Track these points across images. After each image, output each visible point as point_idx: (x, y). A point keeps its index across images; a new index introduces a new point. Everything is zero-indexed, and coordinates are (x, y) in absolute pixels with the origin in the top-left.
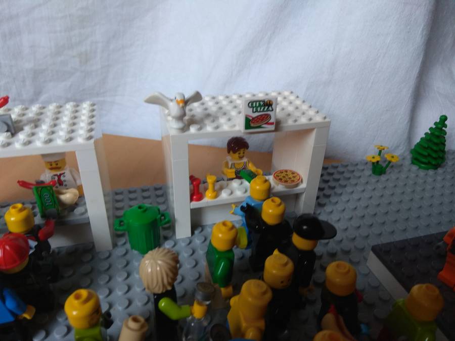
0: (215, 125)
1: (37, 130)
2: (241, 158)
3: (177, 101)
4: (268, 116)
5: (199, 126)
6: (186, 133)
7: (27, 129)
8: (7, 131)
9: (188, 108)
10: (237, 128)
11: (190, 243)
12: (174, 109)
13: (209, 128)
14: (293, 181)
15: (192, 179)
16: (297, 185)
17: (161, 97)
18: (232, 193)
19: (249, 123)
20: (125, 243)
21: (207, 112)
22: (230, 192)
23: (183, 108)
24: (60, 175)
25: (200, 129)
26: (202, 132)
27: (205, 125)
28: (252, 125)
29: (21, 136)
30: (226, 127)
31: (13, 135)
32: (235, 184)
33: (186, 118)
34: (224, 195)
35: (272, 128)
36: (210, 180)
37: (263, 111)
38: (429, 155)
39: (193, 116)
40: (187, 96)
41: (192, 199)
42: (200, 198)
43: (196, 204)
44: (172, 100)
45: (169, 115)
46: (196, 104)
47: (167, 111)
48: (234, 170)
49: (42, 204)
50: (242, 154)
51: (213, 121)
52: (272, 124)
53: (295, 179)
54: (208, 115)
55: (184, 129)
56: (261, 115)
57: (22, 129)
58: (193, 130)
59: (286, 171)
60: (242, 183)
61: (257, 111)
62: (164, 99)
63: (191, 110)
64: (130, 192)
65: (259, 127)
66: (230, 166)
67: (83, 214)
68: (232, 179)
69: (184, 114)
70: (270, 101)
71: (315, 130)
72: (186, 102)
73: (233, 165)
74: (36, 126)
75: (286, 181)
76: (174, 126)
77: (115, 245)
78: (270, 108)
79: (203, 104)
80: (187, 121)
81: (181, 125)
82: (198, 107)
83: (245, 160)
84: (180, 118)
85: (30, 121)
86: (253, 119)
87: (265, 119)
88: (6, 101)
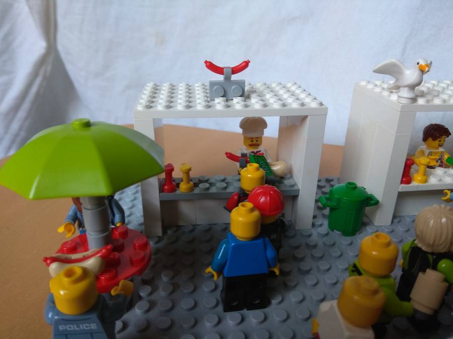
2: (440, 146)
3: (421, 66)
5: (426, 99)
6: (415, 104)
8: (241, 96)
11: (393, 230)
12: (412, 76)
13: (437, 102)
17: (400, 64)
18: (441, 180)
22: (438, 178)
24: (257, 152)
26: (430, 104)
31: (245, 100)
36: (425, 161)
41: (401, 182)
42: (410, 181)
43: (405, 188)
50: (442, 143)
58: (421, 101)
67: (292, 186)
83: (442, 150)
88: (246, 65)
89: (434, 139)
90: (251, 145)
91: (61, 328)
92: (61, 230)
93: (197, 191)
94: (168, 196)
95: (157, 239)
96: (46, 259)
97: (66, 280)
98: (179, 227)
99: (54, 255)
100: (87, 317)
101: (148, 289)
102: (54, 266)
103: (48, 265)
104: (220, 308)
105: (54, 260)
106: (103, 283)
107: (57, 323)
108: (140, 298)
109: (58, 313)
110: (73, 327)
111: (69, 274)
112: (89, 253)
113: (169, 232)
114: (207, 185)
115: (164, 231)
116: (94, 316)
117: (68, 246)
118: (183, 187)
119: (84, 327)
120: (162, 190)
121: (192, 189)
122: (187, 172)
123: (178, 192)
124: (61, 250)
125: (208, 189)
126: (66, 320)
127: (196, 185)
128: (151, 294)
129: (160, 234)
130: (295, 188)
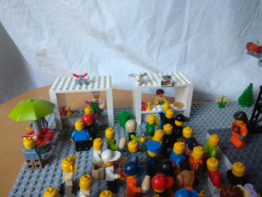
0: (151, 84)
1: (94, 84)
2: (161, 97)
3: (139, 76)
4: (169, 81)
5: (145, 84)
6: (141, 86)
7: (91, 83)
8: (86, 84)
9: (142, 78)
10: (159, 85)
11: (141, 126)
12: (138, 78)
13: (149, 85)
14: (180, 106)
15: (142, 103)
16: (182, 108)
17: (134, 74)
18: (157, 109)
19: (163, 83)
20: (118, 125)
21: (149, 79)
22: (156, 109)
23: (141, 78)
24: (98, 100)
25: (146, 85)
26: (146, 86)
27: (148, 84)
28: (164, 84)
29: (90, 86)
30: (155, 85)
31: (87, 85)
32: (158, 106)
33: (141, 81)
34: (154, 110)
35: (171, 85)
36: (149, 103)
37: (168, 79)
38: (245, 100)
39: (144, 81)
40: (142, 74)
41: (142, 110)
42: (145, 110)
43: (143, 112)
44: (137, 75)
45: (136, 80)
46: (145, 77)
47: (135, 79)
48: (158, 101)
49: (94, 108)
50: (161, 96)
51: (151, 82)
52: (171, 84)
53: (181, 106)
54: (150, 81)
55: (141, 85)
56: (167, 81)
57: (89, 84)
58: (143, 85)
59: (178, 103)
60: (161, 106)
61: (165, 79)
62: (135, 75)
63: (143, 79)
64: (119, 109)
65: (167, 85)
66: (157, 100)
67: (106, 112)
68: (157, 105)
69: (141, 80)
70: (170, 76)
71: (188, 87)
72: (142, 76)
73: (158, 99)
74: (94, 83)
75: (178, 106)
76: (137, 84)
77: (115, 125)
78: (170, 78)
79: (148, 77)
80: (142, 82)
81: (139, 83)
82: (146, 78)
83: (163, 98)
84: (139, 81)
85: (91, 81)
86: (164, 82)
87: (168, 82)
88: (86, 74)
89: (159, 95)
90: (95, 98)
91: (26, 153)
92: (28, 129)
93: (73, 115)
94: (63, 117)
95: (60, 131)
96: (22, 137)
97: (27, 141)
98: (69, 127)
99: (25, 135)
100: (32, 150)
101: (55, 146)
102: (25, 138)
103: (23, 138)
104: (75, 151)
105: (25, 137)
106: (39, 143)
107: (25, 151)
108: (52, 149)
109: (25, 149)
110: (29, 153)
111: (27, 139)
112: (34, 135)
113: (65, 129)
114: (77, 113)
115: (64, 129)
116: (34, 150)
117: (29, 133)
118: (68, 114)
119: (32, 152)
120: (61, 115)
121: (71, 115)
122: (69, 109)
123: (67, 116)
124: (28, 135)
125: (77, 114)
126: (27, 151)
127: (73, 113)
128: (55, 147)
129: (62, 129)
130: (107, 113)
